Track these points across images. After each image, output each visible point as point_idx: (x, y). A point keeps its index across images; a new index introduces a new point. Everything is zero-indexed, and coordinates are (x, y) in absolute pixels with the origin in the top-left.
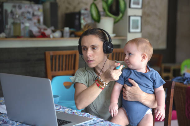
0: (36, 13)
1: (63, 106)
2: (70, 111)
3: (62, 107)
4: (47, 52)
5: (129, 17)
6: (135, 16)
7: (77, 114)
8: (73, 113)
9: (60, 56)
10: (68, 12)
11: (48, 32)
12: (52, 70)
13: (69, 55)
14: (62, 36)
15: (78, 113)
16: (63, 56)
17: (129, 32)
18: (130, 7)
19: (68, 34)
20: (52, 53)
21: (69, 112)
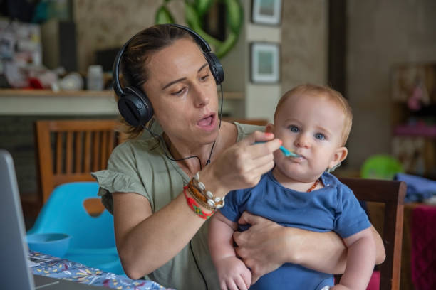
0: (22, 45)
1: (73, 264)
2: (96, 278)
3: (70, 266)
4: (40, 124)
5: (251, 45)
6: (264, 43)
7: (119, 285)
8: (106, 281)
9: (75, 134)
10: (103, 46)
11: (48, 78)
12: (55, 171)
13: (101, 133)
14: (85, 87)
15: (121, 282)
16: (85, 134)
17: (251, 81)
18: (252, 21)
19: (100, 84)
20: (54, 126)
21: (91, 280)
